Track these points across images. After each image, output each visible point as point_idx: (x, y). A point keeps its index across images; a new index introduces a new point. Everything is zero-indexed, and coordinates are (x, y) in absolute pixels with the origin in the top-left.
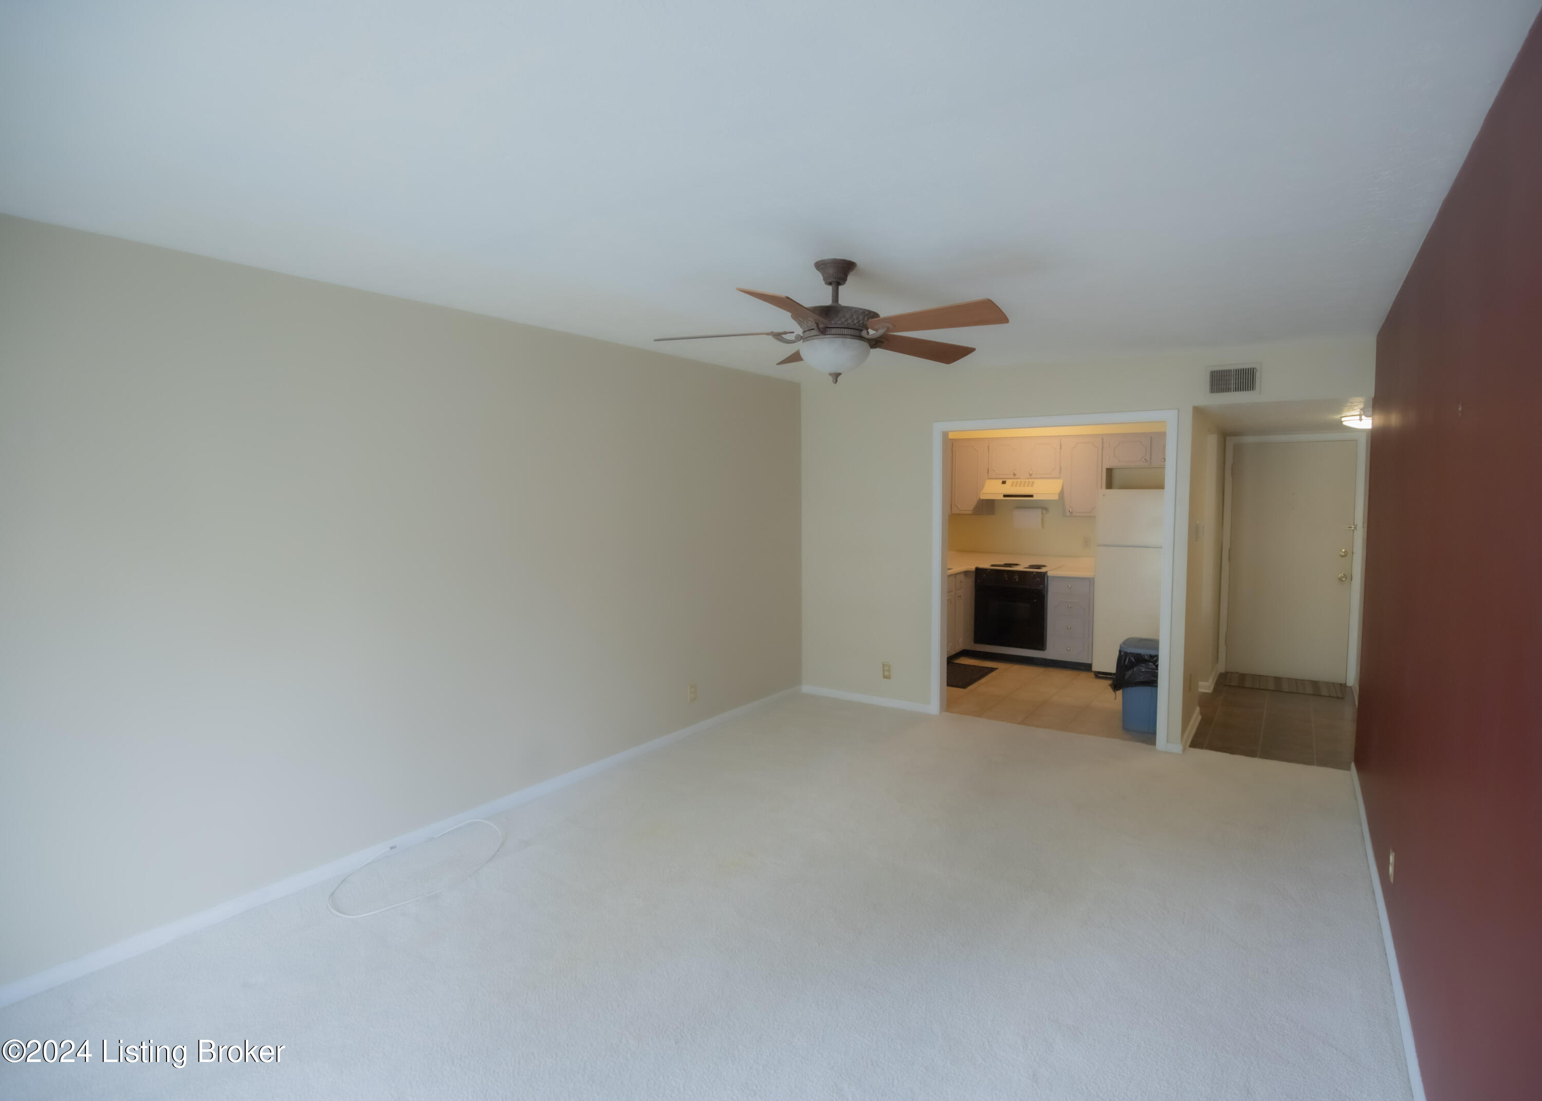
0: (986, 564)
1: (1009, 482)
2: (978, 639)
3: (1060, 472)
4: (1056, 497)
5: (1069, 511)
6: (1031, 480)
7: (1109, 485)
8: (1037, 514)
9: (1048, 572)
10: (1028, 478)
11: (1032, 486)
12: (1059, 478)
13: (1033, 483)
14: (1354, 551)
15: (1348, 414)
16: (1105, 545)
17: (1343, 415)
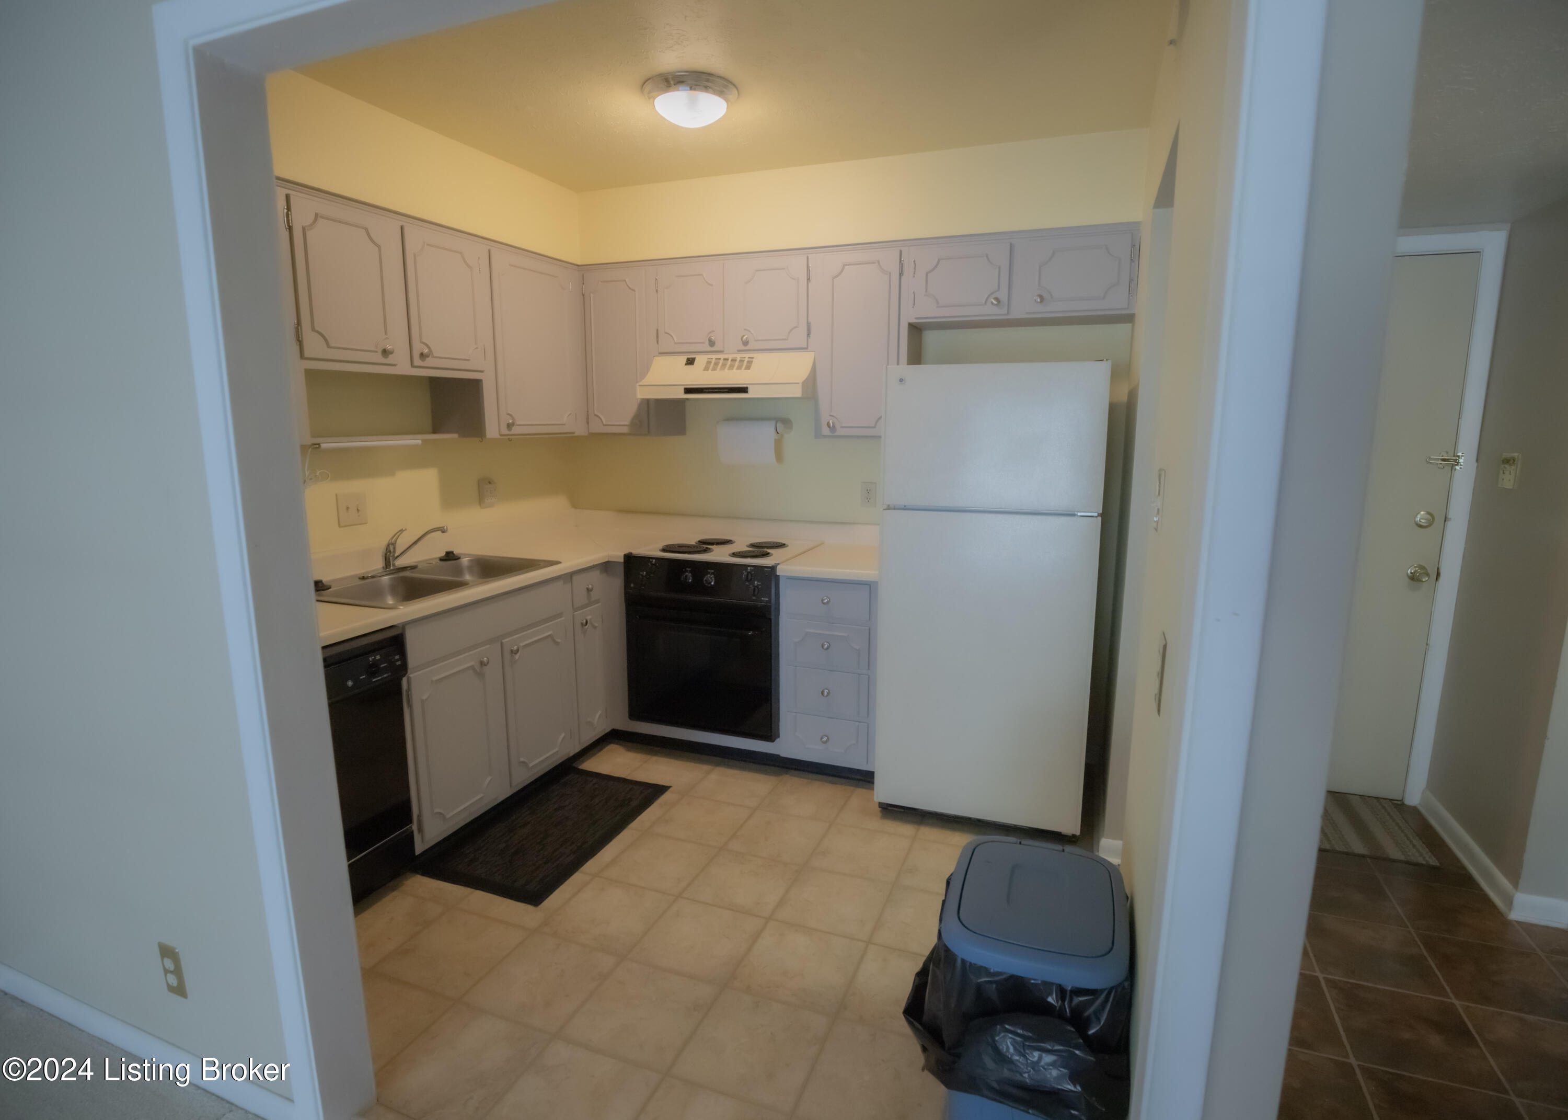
0: (651, 548)
1: (701, 360)
2: (635, 713)
3: (808, 335)
4: (797, 392)
5: (828, 424)
6: (747, 356)
7: (916, 356)
8: (767, 432)
9: (779, 567)
10: (740, 351)
11: (749, 367)
12: (805, 349)
13: (751, 359)
14: (1450, 516)
16: (905, 508)
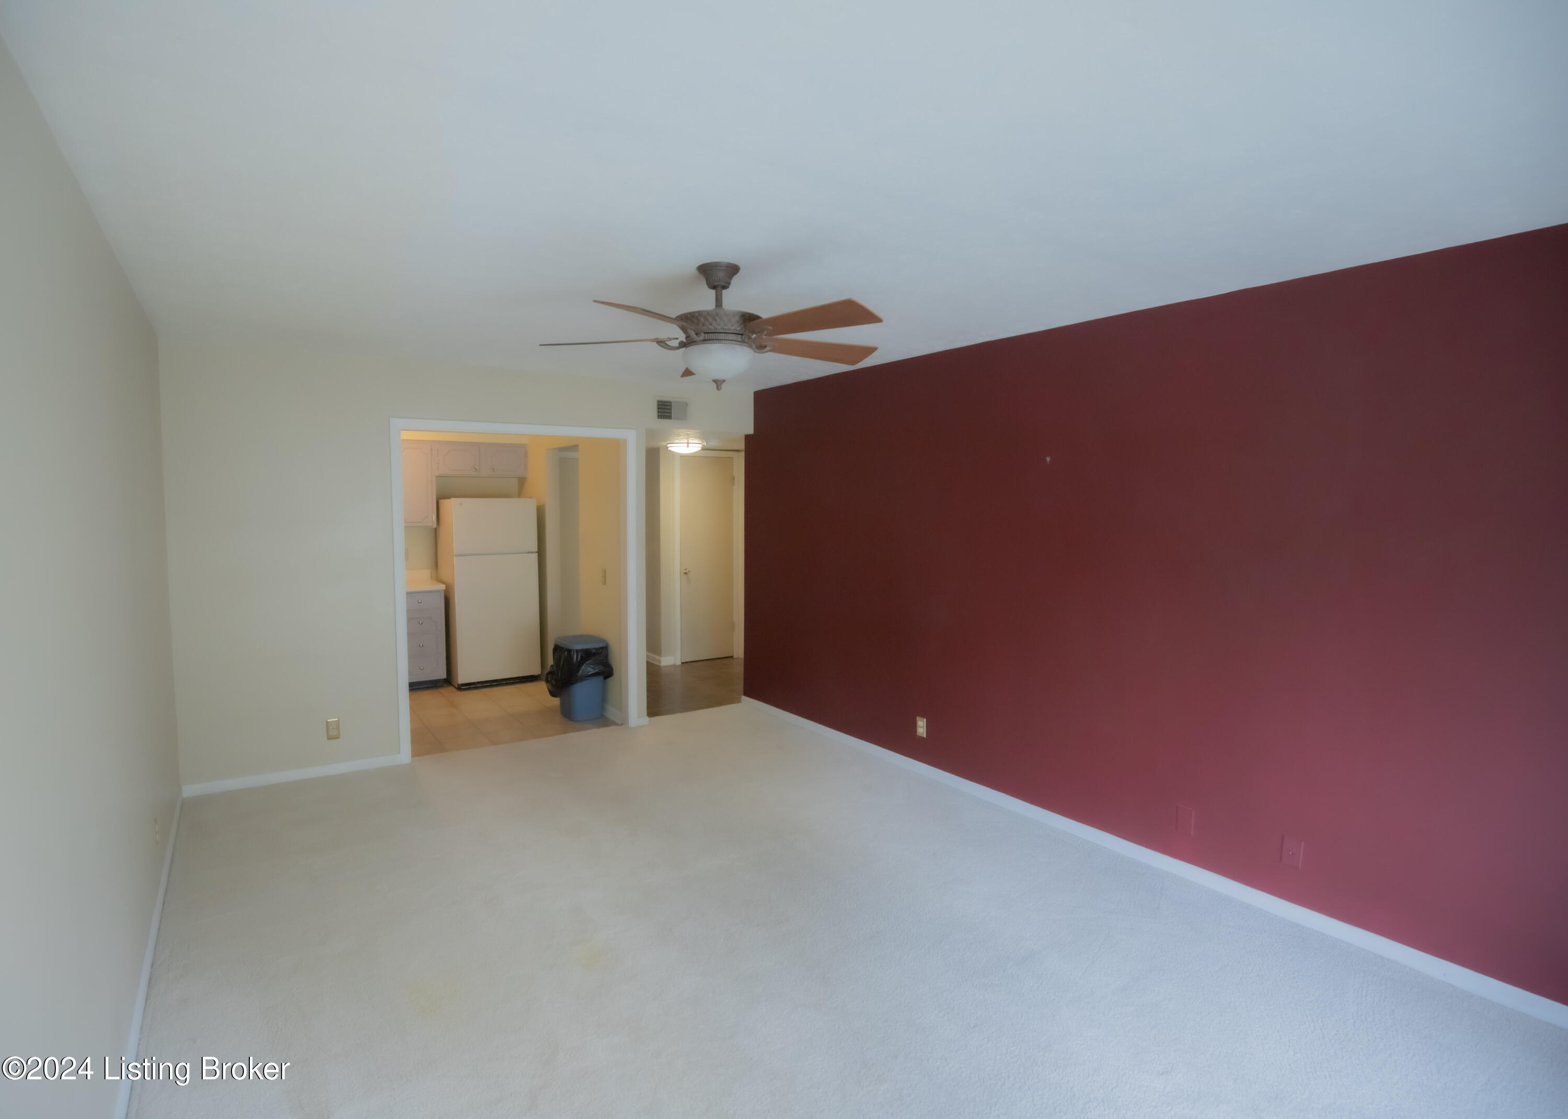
15: (677, 441)
17: (669, 442)
